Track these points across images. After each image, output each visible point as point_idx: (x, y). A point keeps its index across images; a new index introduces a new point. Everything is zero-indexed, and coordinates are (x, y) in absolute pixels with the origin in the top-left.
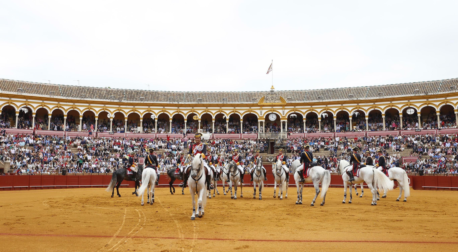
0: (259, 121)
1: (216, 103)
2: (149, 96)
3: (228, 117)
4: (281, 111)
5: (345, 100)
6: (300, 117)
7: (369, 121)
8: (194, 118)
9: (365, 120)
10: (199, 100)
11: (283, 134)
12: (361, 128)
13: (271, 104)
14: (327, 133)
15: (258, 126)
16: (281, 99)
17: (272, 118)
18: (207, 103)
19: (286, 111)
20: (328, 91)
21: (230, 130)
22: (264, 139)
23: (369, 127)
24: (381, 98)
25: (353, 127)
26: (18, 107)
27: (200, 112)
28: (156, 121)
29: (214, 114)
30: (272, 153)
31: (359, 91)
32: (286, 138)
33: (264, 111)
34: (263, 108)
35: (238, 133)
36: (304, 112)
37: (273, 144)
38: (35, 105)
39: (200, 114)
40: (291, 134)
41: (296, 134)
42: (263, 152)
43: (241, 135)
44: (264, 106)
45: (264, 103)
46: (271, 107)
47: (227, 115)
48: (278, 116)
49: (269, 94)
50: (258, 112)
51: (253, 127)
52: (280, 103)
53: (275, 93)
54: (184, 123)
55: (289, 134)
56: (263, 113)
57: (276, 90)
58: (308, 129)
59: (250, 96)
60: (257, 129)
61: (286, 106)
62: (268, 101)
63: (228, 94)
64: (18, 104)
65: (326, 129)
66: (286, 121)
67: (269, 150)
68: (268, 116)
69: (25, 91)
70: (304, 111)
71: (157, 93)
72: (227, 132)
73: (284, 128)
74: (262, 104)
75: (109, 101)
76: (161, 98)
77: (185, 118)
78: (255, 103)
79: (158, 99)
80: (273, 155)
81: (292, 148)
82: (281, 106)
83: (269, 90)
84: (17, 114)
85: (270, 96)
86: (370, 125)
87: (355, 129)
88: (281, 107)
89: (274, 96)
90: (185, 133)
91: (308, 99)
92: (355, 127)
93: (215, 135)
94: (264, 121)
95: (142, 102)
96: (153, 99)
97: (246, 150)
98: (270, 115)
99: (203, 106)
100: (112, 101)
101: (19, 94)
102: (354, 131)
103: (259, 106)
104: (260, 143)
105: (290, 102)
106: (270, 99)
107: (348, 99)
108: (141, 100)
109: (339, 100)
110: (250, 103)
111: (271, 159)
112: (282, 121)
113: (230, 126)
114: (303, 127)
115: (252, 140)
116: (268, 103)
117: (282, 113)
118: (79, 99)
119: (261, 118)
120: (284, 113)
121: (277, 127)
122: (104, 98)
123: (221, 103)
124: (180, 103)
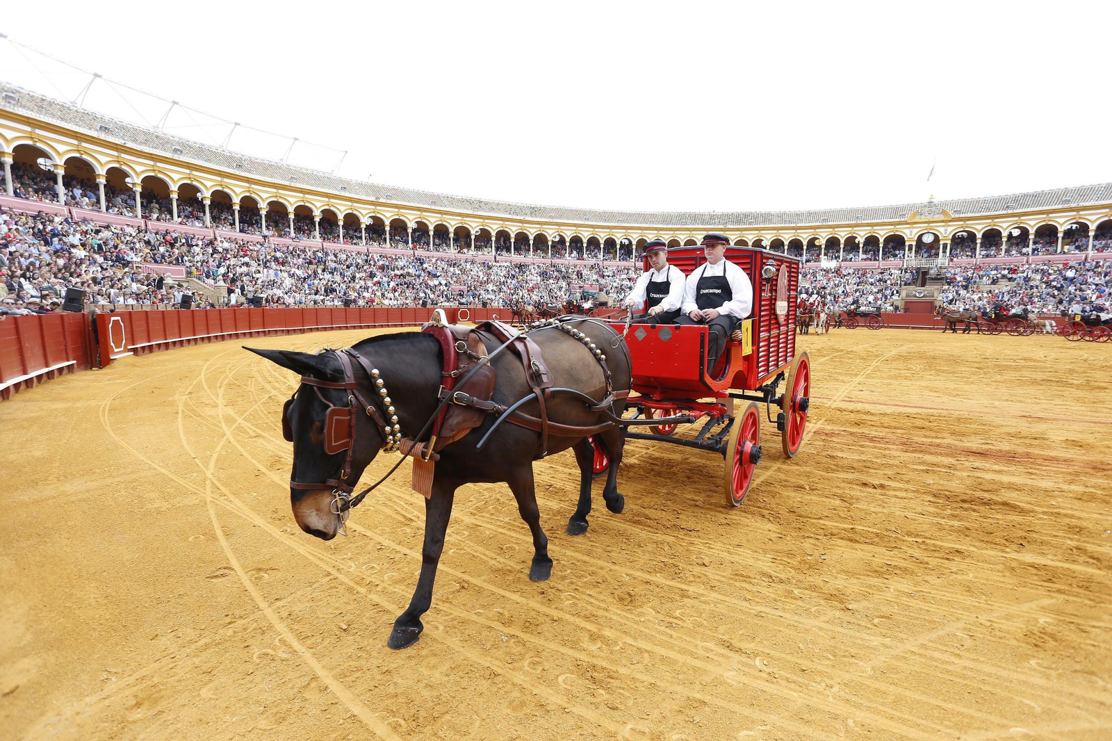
0: (907, 244)
1: (847, 223)
2: (760, 219)
3: (862, 241)
4: (942, 229)
5: (1053, 207)
6: (972, 236)
7: (1096, 237)
8: (817, 243)
9: (1089, 237)
10: (825, 220)
11: (942, 260)
12: (1078, 248)
13: (927, 220)
14: (1015, 258)
15: (905, 251)
16: (944, 212)
17: (928, 239)
18: (835, 223)
19: (950, 229)
20: (1025, 196)
21: (865, 256)
22: (912, 268)
23: (1094, 246)
25: (1062, 248)
26: (618, 239)
27: (824, 235)
29: (842, 237)
30: (923, 285)
31: (1083, 192)
32: (947, 265)
33: (915, 231)
34: (915, 226)
35: (875, 260)
36: (979, 229)
37: (925, 273)
38: (635, 236)
39: (824, 238)
40: (955, 259)
41: (963, 260)
42: (909, 284)
43: (879, 263)
44: (916, 223)
45: (917, 219)
46: (926, 225)
47: (862, 237)
48: (936, 237)
49: (925, 206)
50: (907, 232)
51: (897, 252)
52: (942, 217)
53: (935, 205)
54: (803, 249)
55: (952, 260)
56: (913, 234)
57: (936, 201)
58: (984, 253)
59: (896, 211)
60: (904, 255)
61: (950, 221)
62: (923, 217)
63: (864, 210)
64: (619, 235)
65: (1014, 252)
66: (949, 242)
67: (919, 282)
68: (920, 237)
69: (624, 222)
70: (979, 227)
71: (769, 214)
72: (860, 259)
73: (944, 252)
74: (913, 221)
75: (712, 227)
76: (775, 220)
77: (805, 243)
78: (903, 220)
79: (770, 221)
80: (923, 288)
81: (955, 279)
82: (943, 221)
83: (925, 200)
84: (618, 247)
85: (927, 209)
86: (1096, 242)
87: (1066, 251)
88: (943, 224)
89: (933, 209)
90: (804, 262)
91: (988, 209)
92: (1066, 247)
93: (843, 263)
94: (914, 243)
95: (751, 226)
96: (764, 222)
97: (886, 282)
98: (925, 235)
99: (830, 227)
100: (716, 227)
101: (619, 225)
102: (1064, 253)
103: (908, 224)
104: (906, 272)
105: (957, 216)
106: (927, 214)
107: (1060, 207)
108: (750, 223)
109: (1044, 208)
110: (895, 220)
111: (920, 293)
112: (941, 242)
113: (865, 252)
114: (975, 249)
115: (895, 269)
116: (923, 219)
117: (943, 232)
118: (679, 226)
119: (910, 239)
120: (946, 233)
121: (933, 251)
122: (707, 223)
123: (854, 222)
124: (798, 225)
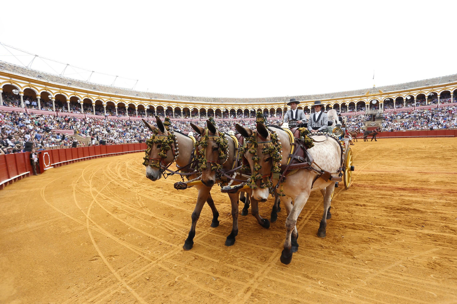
0: (366, 104)
1: (341, 97)
2: (306, 98)
3: (348, 104)
4: (379, 98)
5: (422, 87)
6: (392, 100)
7: (440, 98)
8: (330, 106)
9: (438, 98)
10: (332, 97)
11: (381, 110)
12: (434, 102)
13: (373, 95)
15: (365, 107)
16: (380, 91)
17: (374, 102)
18: (336, 98)
19: (383, 98)
20: (411, 83)
21: (349, 111)
22: (369, 114)
23: (440, 101)
24: (451, 83)
25: (428, 103)
27: (332, 103)
28: (310, 109)
29: (340, 104)
30: (374, 120)
31: (434, 80)
32: (383, 112)
33: (369, 99)
34: (369, 97)
35: (354, 112)
36: (394, 97)
37: (374, 116)
38: (256, 108)
39: (332, 104)
40: (386, 110)
41: (389, 110)
42: (368, 121)
43: (356, 113)
45: (369, 95)
46: (373, 97)
47: (348, 103)
48: (377, 101)
49: (372, 89)
50: (366, 100)
51: (363, 108)
52: (379, 93)
53: (376, 89)
55: (384, 110)
56: (368, 100)
57: (376, 87)
58: (397, 106)
59: (360, 92)
60: (365, 109)
61: (383, 95)
62: (371, 94)
63: (348, 92)
64: (250, 108)
65: (409, 106)
66: (383, 103)
67: (372, 119)
68: (371, 101)
69: (252, 102)
70: (394, 96)
71: (310, 96)
72: (348, 112)
73: (381, 107)
74: (368, 95)
76: (312, 98)
78: (363, 95)
79: (311, 99)
80: (374, 122)
81: (387, 117)
82: (379, 95)
83: (372, 87)
84: (250, 112)
85: (373, 90)
87: (429, 104)
89: (375, 90)
91: (397, 89)
92: (429, 103)
94: (369, 104)
95: (303, 101)
96: (308, 99)
97: (359, 120)
101: (250, 103)
102: (429, 105)
103: (366, 97)
104: (366, 116)
105: (385, 92)
106: (373, 92)
107: (425, 87)
109: (419, 88)
110: (360, 95)
111: (373, 124)
112: (380, 103)
113: (349, 109)
114: (393, 105)
115: (362, 115)
117: (380, 99)
118: (274, 103)
119: (367, 103)
120: (381, 99)
121: (377, 107)
123: (344, 97)
